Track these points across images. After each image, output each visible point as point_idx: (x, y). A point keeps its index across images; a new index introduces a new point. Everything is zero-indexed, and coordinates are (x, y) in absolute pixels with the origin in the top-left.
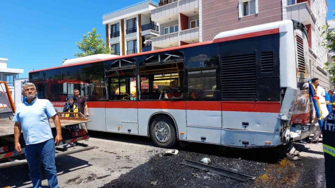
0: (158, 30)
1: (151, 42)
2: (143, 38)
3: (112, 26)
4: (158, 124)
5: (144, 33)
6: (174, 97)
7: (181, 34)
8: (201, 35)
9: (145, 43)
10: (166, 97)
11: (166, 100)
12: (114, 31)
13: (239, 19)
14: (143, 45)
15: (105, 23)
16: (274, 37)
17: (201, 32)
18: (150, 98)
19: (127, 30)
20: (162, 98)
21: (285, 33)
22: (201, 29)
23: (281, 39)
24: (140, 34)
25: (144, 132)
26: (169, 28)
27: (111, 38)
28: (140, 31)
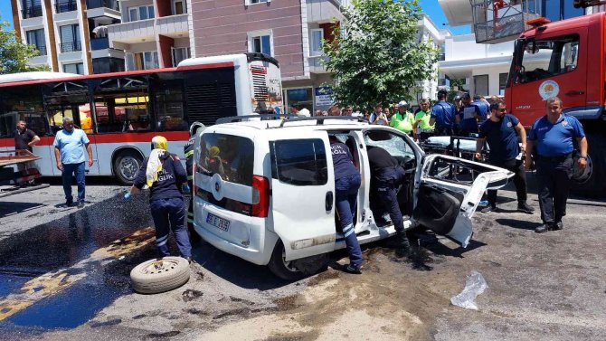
0: (118, 9)
1: (106, 30)
2: (91, 23)
4: (123, 160)
5: (92, 13)
6: (140, 129)
7: (160, 22)
8: (191, 27)
9: (95, 31)
10: (131, 128)
11: (131, 132)
12: (29, 5)
13: (246, 7)
14: (92, 35)
16: (228, 71)
17: (191, 23)
18: (111, 131)
19: (57, 6)
20: (126, 130)
21: (239, 66)
22: (190, 18)
23: (236, 72)
24: (85, 14)
25: (106, 170)
26: (137, 8)
27: (25, 17)
28: (83, 9)
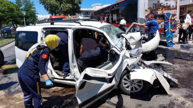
10: (117, 22)
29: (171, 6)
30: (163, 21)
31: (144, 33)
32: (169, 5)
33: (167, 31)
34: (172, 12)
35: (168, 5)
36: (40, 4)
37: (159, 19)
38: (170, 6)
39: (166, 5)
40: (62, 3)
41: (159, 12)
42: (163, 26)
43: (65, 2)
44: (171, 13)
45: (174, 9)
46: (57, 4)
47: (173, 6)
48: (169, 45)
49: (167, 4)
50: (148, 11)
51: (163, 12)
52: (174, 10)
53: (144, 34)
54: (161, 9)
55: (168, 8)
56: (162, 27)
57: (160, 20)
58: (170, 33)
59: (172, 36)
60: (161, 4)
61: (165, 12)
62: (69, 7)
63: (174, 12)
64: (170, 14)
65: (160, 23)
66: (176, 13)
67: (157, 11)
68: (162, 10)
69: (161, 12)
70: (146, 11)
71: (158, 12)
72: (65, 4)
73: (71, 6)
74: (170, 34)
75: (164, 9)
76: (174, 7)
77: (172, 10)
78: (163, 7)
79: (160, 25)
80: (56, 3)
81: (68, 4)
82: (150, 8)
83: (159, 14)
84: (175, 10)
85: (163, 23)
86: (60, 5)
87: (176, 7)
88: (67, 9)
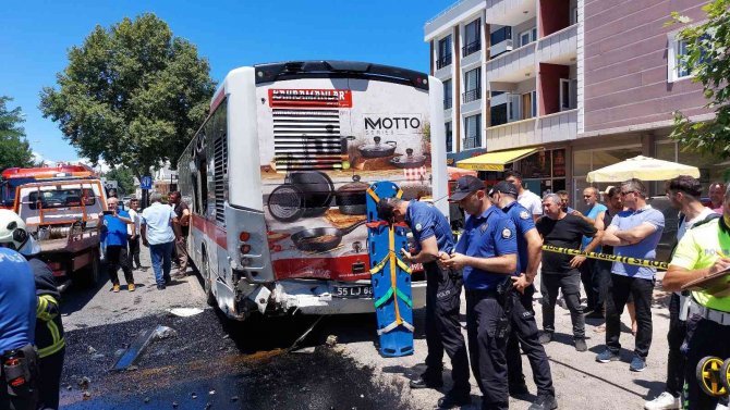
3: (441, 42)
5: (495, 50)
7: (542, 45)
8: (581, 44)
12: (444, 54)
15: (427, 38)
17: (581, 36)
19: (464, 48)
24: (488, 53)
27: (438, 68)
28: (487, 46)
29: (401, 149)
30: (360, 223)
31: (270, 279)
32: (389, 146)
33: (381, 271)
34: (406, 177)
35: (383, 146)
36: (45, 116)
37: (342, 212)
38: (396, 152)
39: (371, 145)
40: (136, 115)
41: (340, 179)
42: (364, 245)
43: (145, 112)
44: (399, 185)
45: (417, 165)
46: (115, 120)
47: (410, 151)
48: (390, 347)
49: (377, 140)
50: (274, 172)
51: (359, 177)
52: (416, 170)
53: (271, 286)
54: (346, 165)
55: (386, 159)
56: (357, 247)
57: (347, 217)
58: (393, 280)
59: (405, 298)
60: (344, 141)
61: (370, 178)
62: (164, 133)
63: (417, 177)
64: (397, 190)
65: (346, 231)
66: (426, 182)
67: (328, 173)
68: (353, 166)
69: (349, 179)
70: (266, 170)
71: (333, 180)
72: (145, 119)
73: (171, 130)
74: (394, 286)
75: (363, 165)
76: (418, 153)
77: (405, 170)
78: (358, 155)
79: (350, 240)
80: (108, 117)
81: (159, 122)
82: (285, 158)
83: (337, 187)
84: (422, 170)
85: (362, 230)
86: (128, 124)
87: (428, 154)
88: (152, 140)
